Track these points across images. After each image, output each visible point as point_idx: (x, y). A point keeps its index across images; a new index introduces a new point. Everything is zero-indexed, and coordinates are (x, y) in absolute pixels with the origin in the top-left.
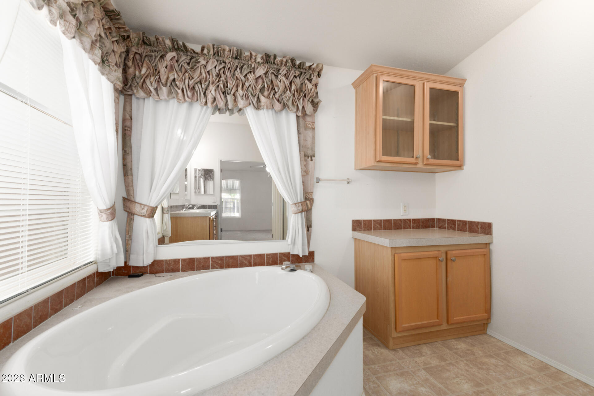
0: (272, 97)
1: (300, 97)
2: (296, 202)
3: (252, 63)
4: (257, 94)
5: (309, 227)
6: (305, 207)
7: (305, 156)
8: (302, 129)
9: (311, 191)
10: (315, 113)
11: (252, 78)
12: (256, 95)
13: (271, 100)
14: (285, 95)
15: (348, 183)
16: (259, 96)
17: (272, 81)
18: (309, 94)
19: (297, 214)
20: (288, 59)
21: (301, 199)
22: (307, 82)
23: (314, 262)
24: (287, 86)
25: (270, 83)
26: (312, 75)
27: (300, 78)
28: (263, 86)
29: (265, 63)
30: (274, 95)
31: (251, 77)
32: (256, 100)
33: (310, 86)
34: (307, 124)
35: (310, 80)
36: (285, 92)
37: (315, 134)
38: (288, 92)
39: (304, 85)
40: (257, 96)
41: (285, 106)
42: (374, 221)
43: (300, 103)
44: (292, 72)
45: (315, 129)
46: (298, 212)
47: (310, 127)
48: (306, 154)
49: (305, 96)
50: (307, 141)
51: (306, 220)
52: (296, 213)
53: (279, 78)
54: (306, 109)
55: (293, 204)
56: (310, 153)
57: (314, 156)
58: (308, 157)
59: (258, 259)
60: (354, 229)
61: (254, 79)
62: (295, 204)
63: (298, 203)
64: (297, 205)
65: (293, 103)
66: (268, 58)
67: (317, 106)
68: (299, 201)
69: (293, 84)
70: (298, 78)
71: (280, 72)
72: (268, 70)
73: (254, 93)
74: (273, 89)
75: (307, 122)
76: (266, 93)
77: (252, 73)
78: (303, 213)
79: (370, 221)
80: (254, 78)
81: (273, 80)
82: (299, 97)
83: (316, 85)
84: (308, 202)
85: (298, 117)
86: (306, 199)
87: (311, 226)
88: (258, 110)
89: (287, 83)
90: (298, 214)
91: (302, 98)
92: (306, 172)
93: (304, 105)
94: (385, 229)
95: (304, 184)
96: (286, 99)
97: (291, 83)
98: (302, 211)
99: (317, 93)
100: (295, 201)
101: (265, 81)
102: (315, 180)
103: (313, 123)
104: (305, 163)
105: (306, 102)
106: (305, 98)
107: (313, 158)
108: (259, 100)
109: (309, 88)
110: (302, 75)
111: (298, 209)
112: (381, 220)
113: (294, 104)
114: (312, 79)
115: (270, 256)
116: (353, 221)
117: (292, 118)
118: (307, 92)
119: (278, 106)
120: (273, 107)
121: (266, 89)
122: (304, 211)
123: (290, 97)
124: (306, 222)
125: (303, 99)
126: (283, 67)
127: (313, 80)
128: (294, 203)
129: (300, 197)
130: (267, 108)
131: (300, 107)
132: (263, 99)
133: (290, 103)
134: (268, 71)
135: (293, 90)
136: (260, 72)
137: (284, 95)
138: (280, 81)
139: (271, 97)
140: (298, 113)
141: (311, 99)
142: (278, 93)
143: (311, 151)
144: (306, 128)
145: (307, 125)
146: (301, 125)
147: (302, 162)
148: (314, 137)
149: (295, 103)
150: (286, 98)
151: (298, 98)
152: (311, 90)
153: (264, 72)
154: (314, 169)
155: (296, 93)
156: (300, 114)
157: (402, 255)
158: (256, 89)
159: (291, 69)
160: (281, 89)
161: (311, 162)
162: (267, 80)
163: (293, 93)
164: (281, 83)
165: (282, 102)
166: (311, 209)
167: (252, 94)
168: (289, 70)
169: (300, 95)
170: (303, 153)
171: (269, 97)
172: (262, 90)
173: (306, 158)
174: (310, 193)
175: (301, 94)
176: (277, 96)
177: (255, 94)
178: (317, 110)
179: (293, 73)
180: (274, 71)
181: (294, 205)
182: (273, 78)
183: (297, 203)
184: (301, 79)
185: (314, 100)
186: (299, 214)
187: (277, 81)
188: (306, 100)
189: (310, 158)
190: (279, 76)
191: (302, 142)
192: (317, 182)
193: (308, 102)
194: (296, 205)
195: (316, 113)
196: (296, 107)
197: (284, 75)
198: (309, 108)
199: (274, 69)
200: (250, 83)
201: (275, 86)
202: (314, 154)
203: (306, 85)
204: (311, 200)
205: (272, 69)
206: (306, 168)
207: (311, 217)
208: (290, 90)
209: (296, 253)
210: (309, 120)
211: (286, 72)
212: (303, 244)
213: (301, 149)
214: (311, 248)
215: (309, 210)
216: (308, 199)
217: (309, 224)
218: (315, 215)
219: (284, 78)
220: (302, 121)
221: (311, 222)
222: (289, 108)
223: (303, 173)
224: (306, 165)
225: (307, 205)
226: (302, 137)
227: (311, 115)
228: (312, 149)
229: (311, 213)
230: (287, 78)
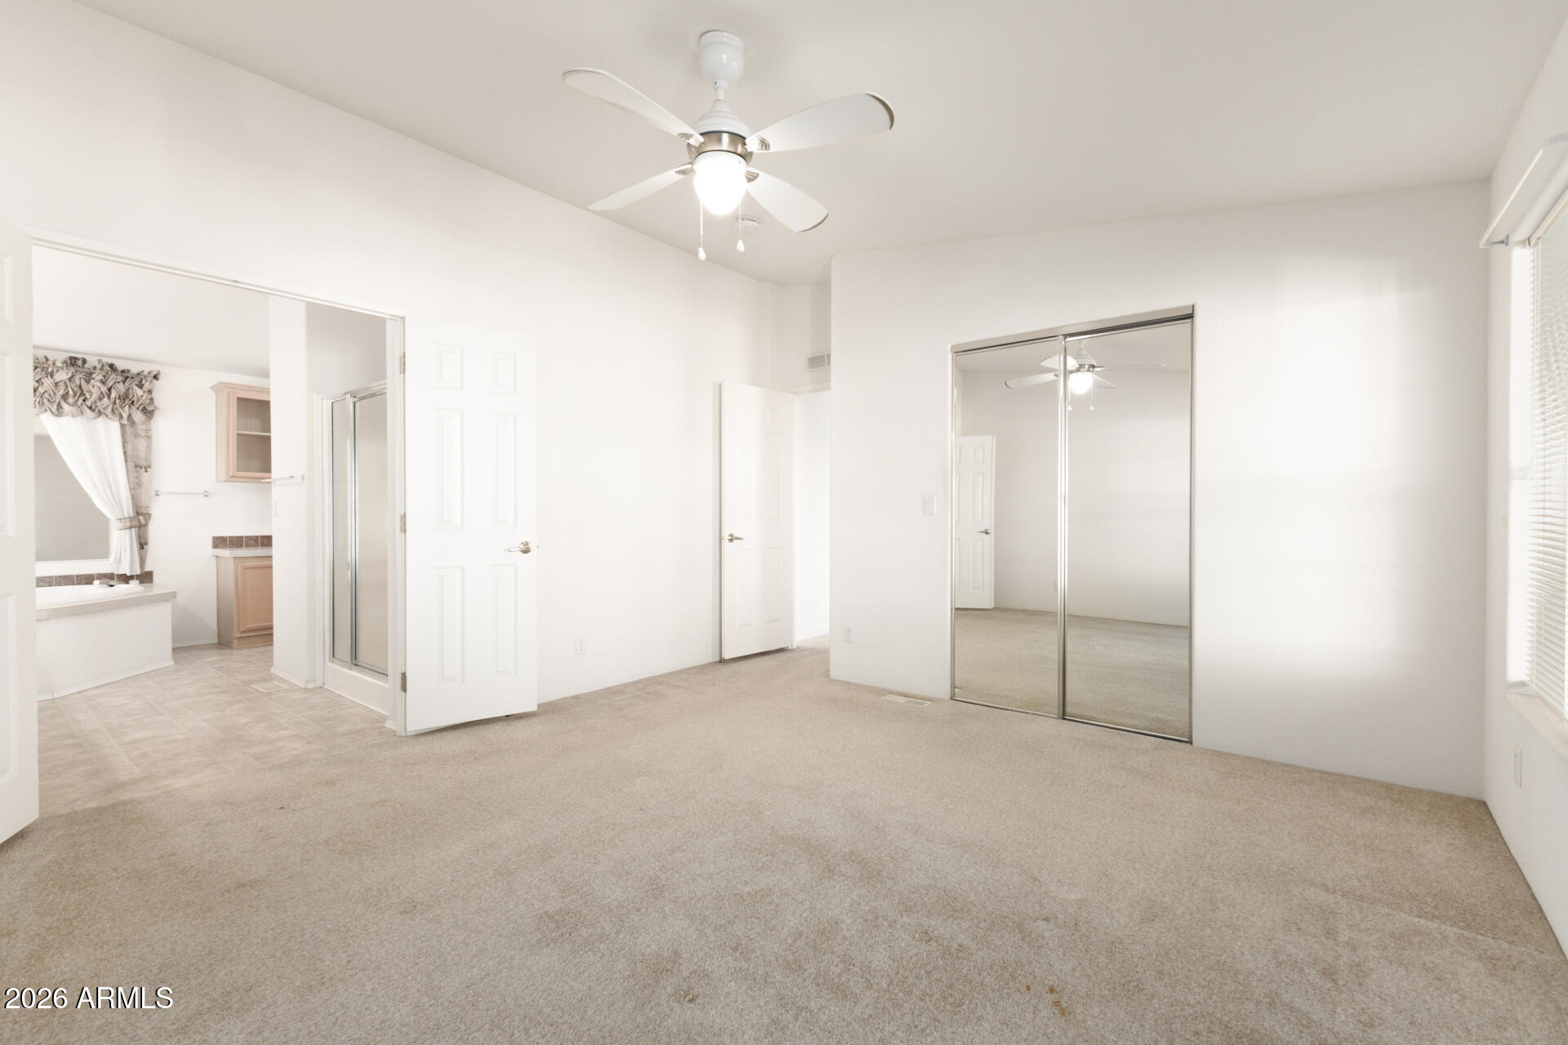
0: (82, 404)
1: (124, 405)
3: (50, 365)
4: (58, 400)
5: (142, 545)
6: (135, 523)
7: (136, 466)
8: (128, 439)
9: (147, 505)
10: (149, 420)
11: (49, 383)
13: (79, 407)
14: (101, 403)
15: (206, 496)
16: (61, 403)
17: (80, 386)
18: (138, 401)
19: (123, 531)
20: (105, 364)
21: (129, 515)
22: (135, 388)
23: (152, 581)
24: (104, 393)
25: (77, 388)
26: (144, 381)
27: (124, 383)
28: (66, 391)
29: (69, 366)
30: (84, 401)
31: (47, 381)
32: (55, 407)
33: (139, 392)
34: (139, 432)
35: (141, 386)
36: (101, 399)
37: (151, 443)
38: (106, 399)
39: (131, 390)
40: (57, 402)
41: (100, 413)
42: (246, 537)
43: (124, 412)
44: (112, 377)
45: (152, 437)
46: (124, 528)
47: (143, 435)
48: (138, 464)
49: (133, 403)
50: (138, 450)
51: (138, 537)
52: (121, 530)
53: (92, 383)
54: (133, 416)
55: (116, 520)
56: (143, 463)
57: (149, 467)
58: (141, 467)
60: (215, 546)
61: (52, 384)
62: (120, 519)
63: (125, 519)
64: (123, 521)
65: (113, 411)
66: (73, 361)
67: (152, 413)
68: (126, 517)
69: (113, 390)
70: (121, 383)
71: (93, 376)
72: (73, 374)
73: (52, 399)
74: (82, 395)
75: (138, 430)
76: (71, 400)
77: (49, 377)
78: (133, 530)
79: (241, 538)
81: (82, 385)
82: (122, 404)
83: (150, 392)
84: (141, 518)
85: (122, 426)
86: (138, 514)
87: (146, 544)
88: (59, 416)
89: (104, 389)
90: (125, 530)
91: (127, 406)
92: (136, 487)
93: (131, 413)
94: (263, 546)
95: (134, 499)
96: (103, 407)
97: (109, 390)
98: (131, 527)
99: (152, 399)
100: (119, 515)
101: (69, 386)
102: (154, 494)
103: (148, 430)
104: (136, 475)
105: (135, 411)
106: (132, 406)
107: (148, 470)
108: (59, 407)
109: (139, 395)
110: (128, 380)
111: (125, 525)
112: (257, 537)
113: (115, 412)
114: (144, 385)
115: (81, 578)
116: (214, 538)
117: (114, 427)
118: (135, 399)
119: (89, 413)
120: (83, 414)
121: (71, 396)
122: (135, 527)
123: (109, 405)
124: (138, 539)
125: (130, 406)
126: (98, 371)
129: (128, 510)
130: (73, 416)
131: (125, 416)
132: (65, 406)
133: (109, 411)
134: (74, 376)
135: (113, 398)
136: (63, 376)
137: (99, 402)
138: (93, 387)
139: (79, 403)
140: (123, 421)
141: (141, 407)
142: (90, 400)
143: (145, 461)
144: (137, 436)
146: (128, 434)
147: (130, 474)
148: (149, 447)
150: (103, 405)
151: (120, 406)
152: (142, 397)
153: (67, 377)
154: (150, 482)
155: (117, 401)
156: (125, 422)
157: (246, 564)
158: (55, 394)
159: (110, 374)
160: (94, 396)
161: (145, 473)
162: (72, 386)
163: (112, 401)
164: (95, 388)
165: (97, 409)
166: (146, 525)
167: (49, 401)
168: (107, 374)
169: (125, 402)
170: (131, 465)
171: (77, 404)
172: (65, 397)
173: (138, 469)
174: (144, 507)
175: (127, 402)
176: (88, 403)
177: (54, 400)
178: (152, 417)
179: (114, 377)
181: (119, 521)
182: (81, 383)
183: (122, 519)
184: (126, 384)
185: (147, 407)
186: (127, 530)
187: (88, 387)
188: (134, 408)
189: (143, 469)
190: (92, 381)
191: (129, 453)
192: (157, 495)
194: (121, 521)
195: (152, 421)
196: (118, 416)
197: (99, 381)
198: (138, 416)
199: (83, 374)
200: (47, 389)
201: (85, 392)
202: (150, 465)
203: (135, 392)
204: (148, 516)
205: (81, 373)
206: (136, 481)
207: (147, 533)
208: (109, 397)
209: (122, 572)
210: (141, 428)
211: (102, 378)
212: (132, 564)
213: (129, 460)
214: (148, 568)
215: (143, 526)
216: (142, 514)
217: (143, 541)
218: (154, 531)
219: (99, 384)
220: (129, 429)
221: (146, 539)
222: (107, 416)
223: (132, 486)
224: (137, 477)
225: (139, 520)
226: (129, 447)
227: (144, 423)
228: (147, 459)
229: (147, 530)
230: (103, 383)
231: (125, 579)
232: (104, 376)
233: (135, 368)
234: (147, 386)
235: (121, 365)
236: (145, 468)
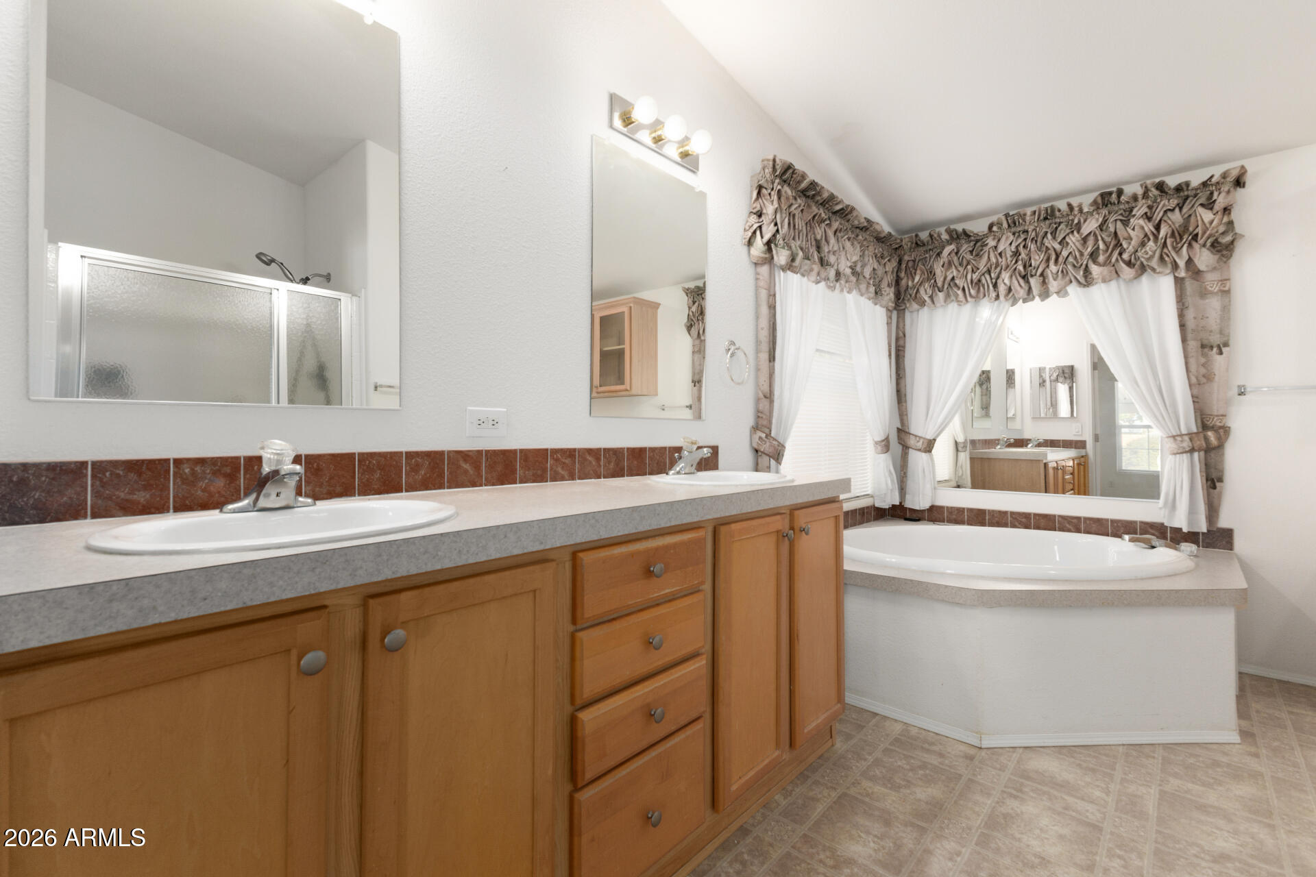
0: (1117, 260)
1: (1180, 245)
2: (1175, 434)
3: (1075, 216)
4: (1085, 263)
5: (1213, 480)
7: (1203, 346)
8: (1189, 300)
9: (1221, 412)
10: (1226, 261)
11: (1074, 241)
12: (1082, 265)
13: (1114, 266)
14: (1143, 251)
16: (1089, 265)
17: (1116, 233)
18: (1204, 233)
19: (1178, 455)
20: (1149, 186)
21: (1187, 427)
22: (1201, 210)
23: (1231, 549)
24: (1149, 234)
25: (1110, 238)
26: (1216, 194)
27: (1181, 209)
28: (1096, 246)
29: (1101, 207)
30: (1120, 254)
31: (1074, 239)
32: (1082, 273)
33: (1207, 216)
34: (1208, 287)
35: (1209, 205)
36: (1143, 244)
37: (1230, 301)
38: (1151, 243)
39: (1193, 218)
40: (1084, 266)
41: (1143, 269)
43: (1180, 255)
44: (1162, 203)
45: (1232, 292)
46: (1179, 451)
47: (1215, 291)
48: (1205, 342)
49: (1196, 237)
50: (1207, 317)
51: (1203, 466)
52: (1175, 454)
53: (1131, 224)
54: (1196, 260)
55: (1168, 437)
56: (1215, 339)
57: (1226, 345)
58: (1212, 347)
59: (1094, 525)
61: (1078, 241)
62: (1174, 437)
63: (1181, 435)
64: (1179, 439)
65: (1161, 258)
66: (1107, 199)
67: (1232, 246)
68: (1184, 431)
69: (1163, 225)
70: (1177, 210)
71: (1133, 213)
72: (1106, 218)
73: (1078, 263)
74: (1118, 244)
75: (1206, 283)
76: (1101, 258)
77: (1075, 233)
78: (1196, 455)
80: (1080, 239)
81: (1118, 230)
82: (1177, 243)
83: (1227, 210)
84: (1210, 434)
85: (1179, 282)
86: (1204, 426)
87: (1220, 480)
88: (1088, 287)
89: (1149, 227)
90: (1181, 455)
91: (1186, 245)
92: (1201, 380)
93: (1192, 256)
96: (1147, 256)
97: (1158, 227)
98: (1192, 451)
99: (1230, 223)
100: (1172, 430)
101: (1100, 238)
102: (1236, 391)
103: (1225, 281)
104: (1203, 360)
105: (1198, 250)
106: (1194, 244)
107: (1224, 350)
108: (1087, 271)
109: (1207, 220)
110: (1188, 201)
111: (1181, 445)
113: (1165, 261)
114: (1215, 200)
115: (1119, 524)
117: (1165, 285)
118: (1199, 230)
119: (1127, 272)
120: (1118, 275)
121: (1101, 252)
122: (1199, 450)
123: (1156, 250)
124: (1204, 470)
125: (1190, 245)
126: (1141, 202)
127: (1217, 202)
128: (1171, 435)
130: (1104, 281)
131: (1182, 263)
132: (1095, 269)
133: (1154, 263)
134: (1107, 220)
135: (1162, 238)
136: (1091, 225)
137: (1141, 250)
138: (1133, 229)
139: (1113, 260)
140: (1179, 273)
141: (1209, 240)
142: (1127, 251)
143: (1218, 336)
144: (1203, 294)
145: (1206, 288)
146: (1188, 293)
147: (1192, 361)
148: (1226, 310)
149: (1167, 259)
150: (1147, 254)
151: (1174, 248)
152: (1211, 222)
153: (1097, 225)
154: (1227, 370)
155: (1169, 241)
156: (1182, 273)
158: (1082, 254)
159: (1159, 200)
160: (1133, 243)
161: (1218, 357)
162: (1103, 236)
163: (1161, 242)
164: (1136, 230)
165: (1138, 263)
166: (1220, 446)
167: (1074, 266)
168: (1155, 201)
169: (1181, 238)
170: (1193, 345)
171: (1110, 261)
172: (1093, 256)
173: (1206, 350)
174: (1217, 416)
175: (1185, 237)
176: (1125, 256)
177: (1080, 264)
178: (1231, 256)
179: (1166, 203)
180: (1121, 214)
181: (1172, 439)
182: (1118, 227)
183: (1177, 436)
184: (1185, 210)
185: (1220, 240)
186: (1184, 455)
187: (1126, 230)
188: (1196, 246)
189: (1215, 350)
190: (1132, 220)
191: (1191, 324)
192: (1242, 394)
193: (1200, 248)
194: (1175, 440)
195: (1231, 261)
196: (1170, 266)
197: (1142, 216)
198: (1204, 258)
199: (1120, 213)
200: (1071, 250)
201: (1121, 240)
202: (1228, 340)
203: (1199, 218)
204: (1224, 432)
205: (1115, 214)
206: (1203, 371)
207: (1222, 461)
208: (1156, 237)
209: (1176, 525)
210: (1211, 279)
211: (1146, 210)
212: (1192, 511)
213: (1190, 336)
214: (1223, 522)
215: (1214, 448)
216: (1213, 428)
217: (1214, 475)
218: (1235, 458)
219: (1141, 222)
220: (1189, 286)
221: (1222, 471)
222: (1154, 270)
223: (1194, 380)
224: (1203, 365)
225: (1206, 439)
226: (1190, 315)
227: (1214, 269)
228: (1221, 332)
229: (1223, 454)
230: (1149, 219)
231: (1175, 537)
232: (1150, 207)
233: (1196, 178)
234: (1221, 201)
235: (1172, 181)
236: (1219, 347)
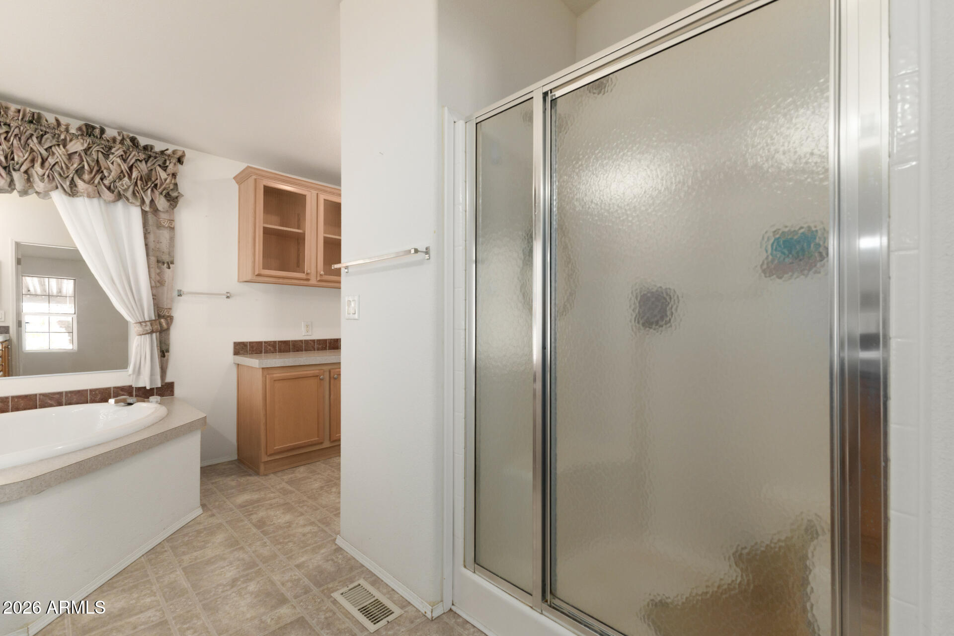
0: (99, 183)
1: (146, 188)
2: (141, 321)
3: (62, 132)
4: (71, 176)
5: (164, 352)
6: (157, 327)
7: (158, 261)
8: (151, 228)
9: (169, 307)
10: (173, 209)
11: (61, 154)
12: (68, 177)
13: (96, 186)
14: (120, 183)
15: (228, 297)
16: (75, 179)
17: (98, 161)
18: (161, 185)
19: (143, 336)
20: (125, 137)
21: (149, 317)
22: (158, 169)
23: (173, 395)
24: (124, 171)
25: (94, 163)
26: (168, 162)
27: (146, 162)
28: (81, 166)
29: (85, 135)
30: (102, 179)
31: (59, 151)
32: (68, 183)
33: (163, 175)
34: (162, 222)
35: (164, 168)
36: (120, 179)
37: (174, 235)
38: (126, 179)
39: (154, 172)
40: (70, 178)
41: (119, 196)
42: (265, 342)
43: (146, 195)
44: (134, 153)
45: (175, 228)
46: (145, 333)
47: (166, 226)
48: (160, 259)
49: (156, 186)
50: (161, 243)
51: (159, 343)
52: (141, 335)
53: (111, 158)
54: (156, 202)
55: (136, 323)
56: (166, 258)
57: (172, 263)
58: (164, 263)
59: (75, 397)
60: (236, 353)
61: (64, 155)
62: (140, 323)
63: (145, 322)
64: (144, 324)
65: (134, 193)
66: (89, 130)
67: (176, 200)
68: (147, 319)
69: (134, 169)
70: (144, 162)
71: (113, 151)
72: (90, 146)
73: (64, 173)
74: (100, 171)
75: (161, 220)
76: (86, 177)
77: (61, 146)
78: (154, 335)
79: (260, 343)
80: (66, 154)
81: (99, 159)
82: (144, 186)
83: (174, 175)
84: (162, 320)
85: (144, 213)
86: (159, 316)
87: (168, 351)
88: (73, 197)
89: (125, 167)
90: (145, 336)
91: (150, 190)
92: (158, 284)
93: (153, 198)
94: (280, 351)
95: (155, 298)
96: (123, 188)
97: (131, 168)
98: (152, 332)
99: (176, 185)
100: (139, 318)
101: (85, 160)
102: (176, 293)
103: (172, 221)
104: (158, 271)
105: (158, 196)
106: (155, 190)
107: (171, 266)
108: (73, 184)
109: (163, 178)
110: (151, 159)
111: (145, 329)
112: (275, 342)
113: (136, 196)
114: (168, 166)
115: (97, 392)
116: (235, 343)
117: (135, 213)
118: (158, 182)
119: (107, 195)
120: (100, 196)
121: (86, 172)
122: (156, 332)
123: (130, 186)
124: (159, 345)
125: (152, 190)
126: (118, 146)
127: (169, 168)
128: (138, 321)
129: (149, 313)
130: (89, 196)
131: (147, 201)
132: (80, 183)
133: (129, 194)
134: (90, 148)
135: (134, 179)
136: (77, 146)
137: (119, 182)
138: (112, 163)
139: (96, 182)
140: (145, 208)
141: (164, 192)
142: (108, 179)
143: (168, 256)
144: (159, 226)
145: (160, 223)
146: (150, 223)
147: (152, 270)
148: (172, 239)
149: (137, 194)
150: (123, 186)
151: (142, 189)
152: (166, 180)
153: (82, 148)
154: (173, 280)
155: (139, 182)
156: (147, 209)
157: (275, 375)
158: (68, 168)
159: (131, 150)
160: (113, 174)
161: (168, 270)
162: (88, 159)
163: (133, 181)
164: (114, 165)
165: (116, 191)
166: (168, 329)
167: (60, 175)
168: (128, 149)
169: (147, 185)
170: (153, 259)
171: (93, 182)
172: (79, 172)
173: (160, 264)
174: (166, 309)
175: (149, 184)
176: (106, 182)
177: (66, 175)
178: (176, 206)
180: (103, 148)
181: (139, 325)
182: (99, 157)
183: (143, 322)
184: (149, 164)
185: (170, 193)
186: (147, 335)
187: (106, 162)
188: (157, 193)
189: (166, 265)
190: (111, 156)
191: (151, 245)
192: (180, 295)
193: (159, 195)
194: (141, 325)
195: (175, 209)
196: (139, 200)
197: (119, 156)
198: (162, 203)
199: (101, 146)
200: (58, 160)
201: (103, 168)
202: (173, 260)
203: (158, 173)
204: (170, 319)
205: (98, 145)
206: (158, 278)
207: (168, 339)
208: (130, 177)
209: (141, 385)
210: (163, 216)
211: (122, 153)
212: (152, 374)
213: (151, 253)
214: (168, 380)
215: (164, 331)
216: (163, 317)
217: (164, 348)
218: (177, 336)
219: (119, 160)
220: (150, 217)
221: (168, 345)
222: (128, 199)
223: (153, 284)
224: (158, 274)
225: (160, 324)
226: (151, 238)
227: (167, 211)
228: (169, 254)
229: (169, 334)
230: (125, 161)
231: (144, 394)
232: (125, 152)
233: (159, 147)
234: (171, 168)
235: (143, 141)
236: (168, 263)
